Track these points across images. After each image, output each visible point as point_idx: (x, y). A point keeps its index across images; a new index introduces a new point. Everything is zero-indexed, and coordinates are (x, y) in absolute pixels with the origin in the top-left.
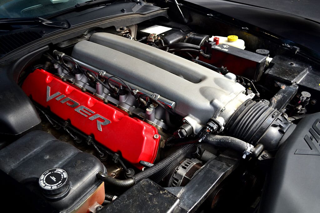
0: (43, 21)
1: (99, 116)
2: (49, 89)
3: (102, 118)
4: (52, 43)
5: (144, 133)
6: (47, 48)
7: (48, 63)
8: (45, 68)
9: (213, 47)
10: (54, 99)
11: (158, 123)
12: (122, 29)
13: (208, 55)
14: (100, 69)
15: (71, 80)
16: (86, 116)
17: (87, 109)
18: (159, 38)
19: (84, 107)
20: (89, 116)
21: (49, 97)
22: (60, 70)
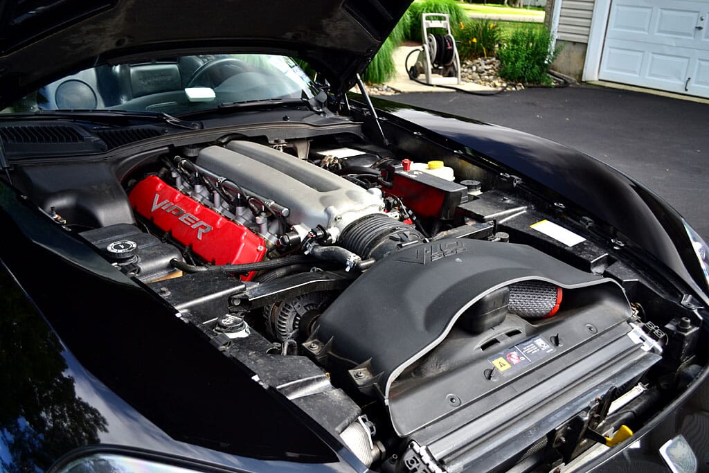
0: (168, 118)
1: (202, 223)
2: (157, 196)
3: (205, 224)
4: (173, 145)
5: (243, 238)
6: (166, 150)
7: (164, 169)
8: (160, 175)
9: (397, 172)
10: (160, 208)
11: (270, 238)
12: (277, 142)
13: (389, 183)
14: (220, 176)
15: (190, 193)
16: (189, 224)
17: (192, 216)
18: (337, 162)
19: (189, 214)
20: (192, 224)
21: (155, 207)
22: (178, 181)
